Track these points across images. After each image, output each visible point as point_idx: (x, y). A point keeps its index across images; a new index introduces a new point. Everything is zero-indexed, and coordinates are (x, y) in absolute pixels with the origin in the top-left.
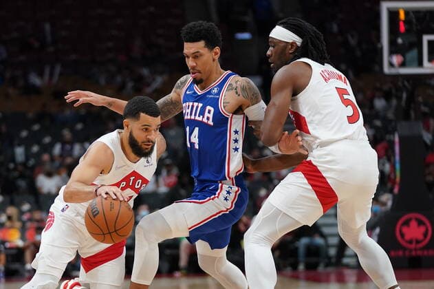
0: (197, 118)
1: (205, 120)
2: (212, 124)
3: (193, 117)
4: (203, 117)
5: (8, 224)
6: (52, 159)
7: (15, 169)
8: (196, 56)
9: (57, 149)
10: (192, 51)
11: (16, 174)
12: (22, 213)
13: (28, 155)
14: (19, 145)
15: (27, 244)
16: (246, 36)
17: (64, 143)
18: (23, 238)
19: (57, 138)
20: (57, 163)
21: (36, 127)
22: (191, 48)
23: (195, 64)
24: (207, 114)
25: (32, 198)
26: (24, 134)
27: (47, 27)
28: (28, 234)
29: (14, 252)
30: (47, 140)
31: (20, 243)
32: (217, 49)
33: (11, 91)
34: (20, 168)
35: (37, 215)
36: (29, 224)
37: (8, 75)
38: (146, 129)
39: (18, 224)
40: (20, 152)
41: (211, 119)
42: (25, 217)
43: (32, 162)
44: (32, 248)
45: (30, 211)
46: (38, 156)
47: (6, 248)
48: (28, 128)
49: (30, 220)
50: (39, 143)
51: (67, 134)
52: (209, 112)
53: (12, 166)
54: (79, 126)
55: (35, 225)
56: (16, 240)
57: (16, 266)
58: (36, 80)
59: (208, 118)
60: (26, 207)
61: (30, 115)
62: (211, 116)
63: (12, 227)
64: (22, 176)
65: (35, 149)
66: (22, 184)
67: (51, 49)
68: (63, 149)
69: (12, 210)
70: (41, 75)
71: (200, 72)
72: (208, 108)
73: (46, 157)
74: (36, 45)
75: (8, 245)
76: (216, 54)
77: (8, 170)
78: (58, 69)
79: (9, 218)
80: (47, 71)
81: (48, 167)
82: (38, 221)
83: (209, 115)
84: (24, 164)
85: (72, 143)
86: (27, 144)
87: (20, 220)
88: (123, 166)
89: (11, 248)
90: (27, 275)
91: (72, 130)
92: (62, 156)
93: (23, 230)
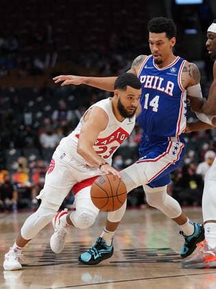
0: (159, 88)
1: (166, 91)
2: (172, 95)
3: (154, 87)
4: (165, 89)
5: (20, 170)
6: (52, 122)
7: (25, 129)
8: (159, 43)
9: (55, 115)
10: (156, 39)
11: (25, 133)
12: (29, 162)
13: (34, 119)
14: (28, 112)
15: (33, 184)
16: (193, 31)
17: (60, 110)
18: (30, 180)
19: (56, 107)
20: (55, 125)
21: (40, 99)
22: (156, 37)
23: (158, 49)
24: (168, 87)
25: (37, 151)
26: (31, 104)
27: (50, 28)
28: (34, 178)
29: (24, 190)
30: (48, 108)
31: (28, 184)
32: (174, 39)
33: (22, 72)
34: (28, 129)
35: (41, 163)
36: (34, 170)
37: (19, 60)
38: (131, 98)
39: (27, 170)
40: (28, 117)
41: (171, 91)
42: (32, 165)
43: (37, 125)
44: (37, 187)
45: (35, 160)
46: (41, 120)
47: (18, 188)
48: (34, 99)
49: (36, 167)
50: (42, 111)
51: (62, 104)
52: (170, 86)
53: (22, 127)
54: (71, 98)
55: (40, 170)
56: (25, 182)
57: (25, 201)
58: (39, 64)
59: (169, 91)
60: (33, 157)
61: (36, 90)
62: (172, 89)
63: (22, 172)
64: (30, 135)
65: (39, 115)
66: (30, 140)
67: (51, 41)
68: (59, 115)
69: (22, 160)
70: (43, 60)
71: (161, 55)
72: (169, 82)
73: (47, 121)
74: (40, 38)
75: (19, 185)
76: (173, 42)
77: (19, 130)
78: (55, 56)
79: (21, 165)
80: (48, 57)
81: (48, 128)
82: (41, 168)
83: (170, 88)
84: (31, 126)
85: (66, 111)
86: (33, 111)
87: (28, 167)
88: (114, 124)
89: (21, 188)
90: (33, 207)
91: (66, 101)
92: (59, 120)
93: (30, 174)
